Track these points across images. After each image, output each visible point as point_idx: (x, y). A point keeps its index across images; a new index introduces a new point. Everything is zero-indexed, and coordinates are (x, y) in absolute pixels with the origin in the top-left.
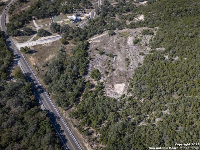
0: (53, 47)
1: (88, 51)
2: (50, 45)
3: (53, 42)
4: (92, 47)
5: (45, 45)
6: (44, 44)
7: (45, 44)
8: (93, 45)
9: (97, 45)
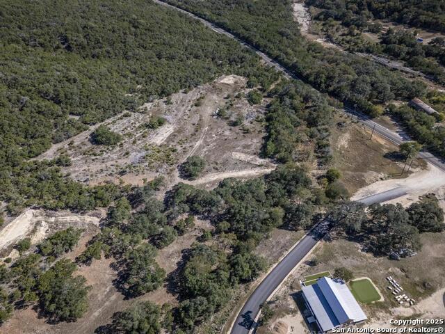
0: (356, 170)
1: (264, 134)
2: (366, 175)
3: (362, 184)
4: (255, 141)
5: (380, 176)
6: (386, 178)
7: (382, 179)
8: (253, 148)
9: (243, 142)
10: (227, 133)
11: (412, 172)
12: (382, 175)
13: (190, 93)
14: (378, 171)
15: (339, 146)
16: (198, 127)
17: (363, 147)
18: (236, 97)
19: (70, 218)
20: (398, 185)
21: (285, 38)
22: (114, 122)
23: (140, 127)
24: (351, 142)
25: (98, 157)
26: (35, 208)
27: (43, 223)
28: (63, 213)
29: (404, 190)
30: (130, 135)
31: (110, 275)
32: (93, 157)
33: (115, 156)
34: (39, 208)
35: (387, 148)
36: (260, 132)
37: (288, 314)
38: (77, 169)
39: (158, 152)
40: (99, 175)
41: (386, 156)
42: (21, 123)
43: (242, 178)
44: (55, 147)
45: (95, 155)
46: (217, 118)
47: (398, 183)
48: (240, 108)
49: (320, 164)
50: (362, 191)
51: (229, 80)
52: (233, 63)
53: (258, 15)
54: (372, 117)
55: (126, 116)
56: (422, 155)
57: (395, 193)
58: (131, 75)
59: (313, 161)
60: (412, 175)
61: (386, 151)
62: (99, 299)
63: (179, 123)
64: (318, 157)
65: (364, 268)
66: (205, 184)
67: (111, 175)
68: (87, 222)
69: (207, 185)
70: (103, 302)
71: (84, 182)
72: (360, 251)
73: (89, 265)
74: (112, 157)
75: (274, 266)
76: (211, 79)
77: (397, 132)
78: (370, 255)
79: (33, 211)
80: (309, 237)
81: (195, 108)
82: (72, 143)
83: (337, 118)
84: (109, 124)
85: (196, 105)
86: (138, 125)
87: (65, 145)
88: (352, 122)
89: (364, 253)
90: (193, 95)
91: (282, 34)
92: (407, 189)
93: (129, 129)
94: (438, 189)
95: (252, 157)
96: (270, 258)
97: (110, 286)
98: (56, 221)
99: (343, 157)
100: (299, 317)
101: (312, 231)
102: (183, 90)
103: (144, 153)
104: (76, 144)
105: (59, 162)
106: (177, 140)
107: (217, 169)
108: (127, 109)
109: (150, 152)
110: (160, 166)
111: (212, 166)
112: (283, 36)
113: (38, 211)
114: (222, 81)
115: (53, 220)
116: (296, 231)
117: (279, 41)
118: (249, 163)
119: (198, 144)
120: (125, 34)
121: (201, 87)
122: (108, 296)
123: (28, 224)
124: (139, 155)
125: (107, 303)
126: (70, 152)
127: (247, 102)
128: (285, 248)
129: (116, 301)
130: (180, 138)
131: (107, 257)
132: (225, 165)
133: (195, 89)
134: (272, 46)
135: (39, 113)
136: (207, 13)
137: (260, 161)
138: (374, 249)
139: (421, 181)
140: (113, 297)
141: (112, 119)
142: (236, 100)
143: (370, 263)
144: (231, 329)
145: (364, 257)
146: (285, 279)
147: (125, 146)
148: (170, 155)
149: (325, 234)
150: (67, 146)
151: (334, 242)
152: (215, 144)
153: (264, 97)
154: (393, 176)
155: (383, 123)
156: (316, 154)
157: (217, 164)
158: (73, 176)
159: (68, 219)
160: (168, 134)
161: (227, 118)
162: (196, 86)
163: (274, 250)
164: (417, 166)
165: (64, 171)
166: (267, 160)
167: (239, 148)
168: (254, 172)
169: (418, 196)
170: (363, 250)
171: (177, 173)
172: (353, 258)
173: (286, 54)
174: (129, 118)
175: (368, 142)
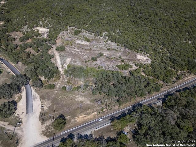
5: (45, 107)
7: (42, 107)
20: (35, 112)
22: (87, 33)
25: (69, 34)
26: (50, 30)
29: (30, 113)
30: (80, 37)
51: (142, 58)
55: (91, 34)
63: (90, 45)
93: (84, 36)
95: (68, 63)
114: (138, 55)
115: (46, 33)
121: (127, 49)
123: (44, 30)
126: (71, 30)
147: (74, 37)
165: (64, 31)
167: (73, 60)
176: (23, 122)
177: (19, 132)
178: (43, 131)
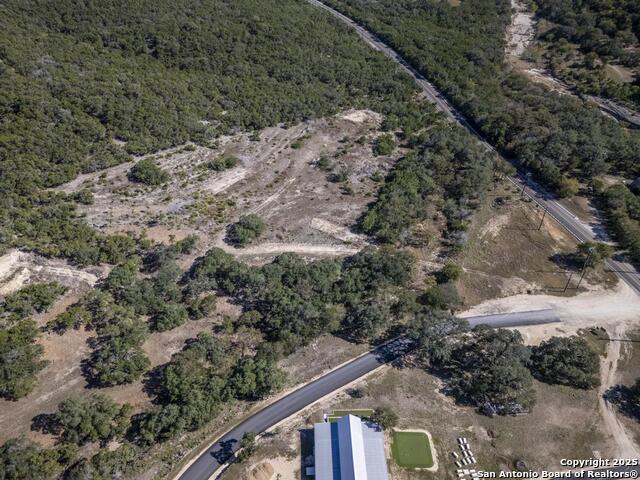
0: (494, 272)
1: (372, 199)
2: (506, 281)
3: (494, 294)
4: (355, 206)
5: (529, 287)
6: (537, 292)
7: (529, 292)
8: (347, 216)
9: (335, 207)
10: (319, 190)
11: (584, 290)
12: (531, 287)
13: (292, 130)
14: (528, 279)
15: (484, 233)
16: (281, 177)
17: (523, 239)
18: (358, 142)
19: (62, 270)
20: (551, 305)
21: (472, 63)
22: (169, 156)
23: (200, 167)
24: (506, 229)
25: (129, 198)
26: (25, 251)
27: (26, 271)
28: (57, 262)
29: (557, 314)
30: (182, 175)
31: (83, 352)
32: (124, 198)
33: (150, 200)
34: (29, 252)
35: (562, 247)
36: (368, 195)
37: (283, 455)
38: (97, 210)
39: (210, 203)
40: (122, 222)
41: (553, 259)
42: (50, 142)
43: (313, 255)
44: (82, 178)
45: (126, 194)
46: (314, 168)
47: (554, 302)
48: (356, 157)
49: (442, 254)
50: (487, 304)
51: (357, 116)
52: (374, 93)
53: (449, 27)
54: (558, 197)
55: (188, 149)
56: (614, 266)
57: (541, 317)
58: (218, 96)
59: (433, 249)
60: (584, 294)
61: (556, 251)
62: (56, 380)
63: (256, 168)
64: (444, 244)
65: (429, 416)
66: (255, 255)
67: (137, 223)
68: (81, 279)
69: (257, 258)
70: (60, 384)
71: (101, 227)
72: (437, 391)
73: (61, 334)
74: (149, 201)
75: (301, 385)
76: (330, 113)
77: (591, 224)
78: (450, 400)
79: (22, 254)
80: (372, 355)
81: (290, 150)
82: (103, 176)
83: (501, 191)
84: (161, 157)
85: (293, 147)
86: (199, 162)
87: (95, 177)
88: (522, 200)
89: (442, 395)
90: (295, 132)
91: (469, 57)
92: (563, 314)
93: (185, 167)
94: (618, 324)
95: (340, 229)
96: (302, 374)
97: (77, 365)
98: (42, 271)
99: (484, 249)
100: (296, 463)
101: (380, 348)
102: (283, 124)
103: (189, 202)
104: (109, 177)
105: (77, 198)
106: (243, 190)
107: (280, 238)
108: (192, 140)
109: (199, 201)
110: (204, 222)
111: (276, 232)
112: (469, 60)
113: (28, 255)
114: (346, 117)
115: (39, 268)
116: (357, 343)
117: (461, 68)
118: (332, 237)
119: (270, 199)
120: (235, 40)
121: (313, 122)
122: (68, 379)
123: (7, 269)
124: (183, 203)
125: (63, 388)
126: (97, 187)
127: (370, 150)
128: (329, 364)
129: (74, 387)
130: (248, 188)
131: (88, 328)
132: (296, 234)
133: (301, 124)
134: (445, 74)
135: (76, 132)
136: (371, 19)
137: (350, 236)
138: (461, 393)
139: (593, 307)
140: (74, 382)
141: (169, 151)
142: (355, 147)
143: (443, 412)
144: (197, 457)
145: (440, 401)
146: (307, 408)
147: (171, 188)
148: (223, 209)
149: (398, 355)
150: (97, 179)
151: (406, 371)
152: (294, 203)
153: (401, 146)
154: (551, 290)
155: (575, 208)
156: (443, 240)
157: (284, 230)
158: (89, 217)
159: (59, 271)
160: (236, 180)
161: (329, 170)
162: (305, 119)
163: (313, 364)
164: (599, 282)
165: (80, 210)
166: (362, 237)
167: (326, 214)
168: (332, 251)
169: (577, 328)
170: (442, 391)
171: (222, 235)
172: (420, 399)
173: (463, 87)
174: (190, 153)
175: (533, 234)
176: (591, 325)
177: (621, 330)
178: (605, 288)
